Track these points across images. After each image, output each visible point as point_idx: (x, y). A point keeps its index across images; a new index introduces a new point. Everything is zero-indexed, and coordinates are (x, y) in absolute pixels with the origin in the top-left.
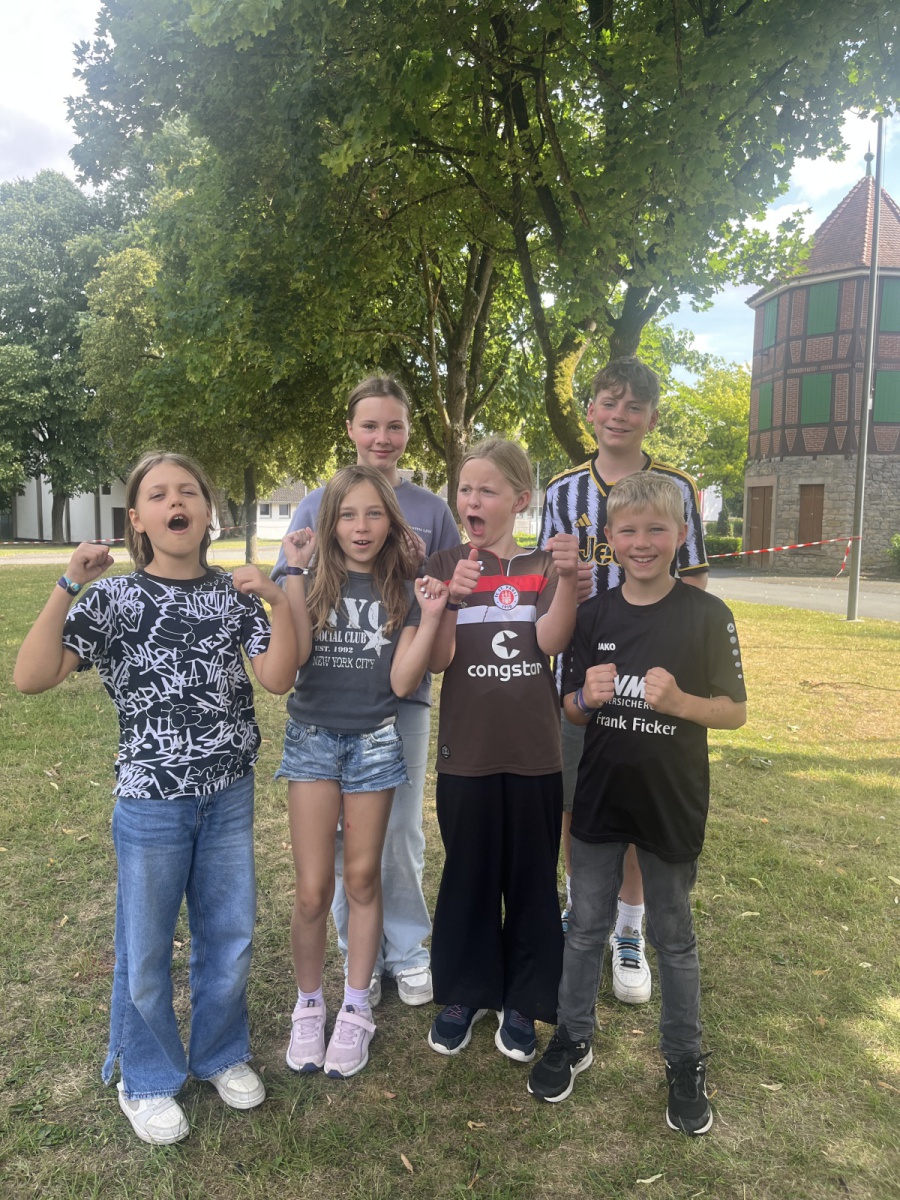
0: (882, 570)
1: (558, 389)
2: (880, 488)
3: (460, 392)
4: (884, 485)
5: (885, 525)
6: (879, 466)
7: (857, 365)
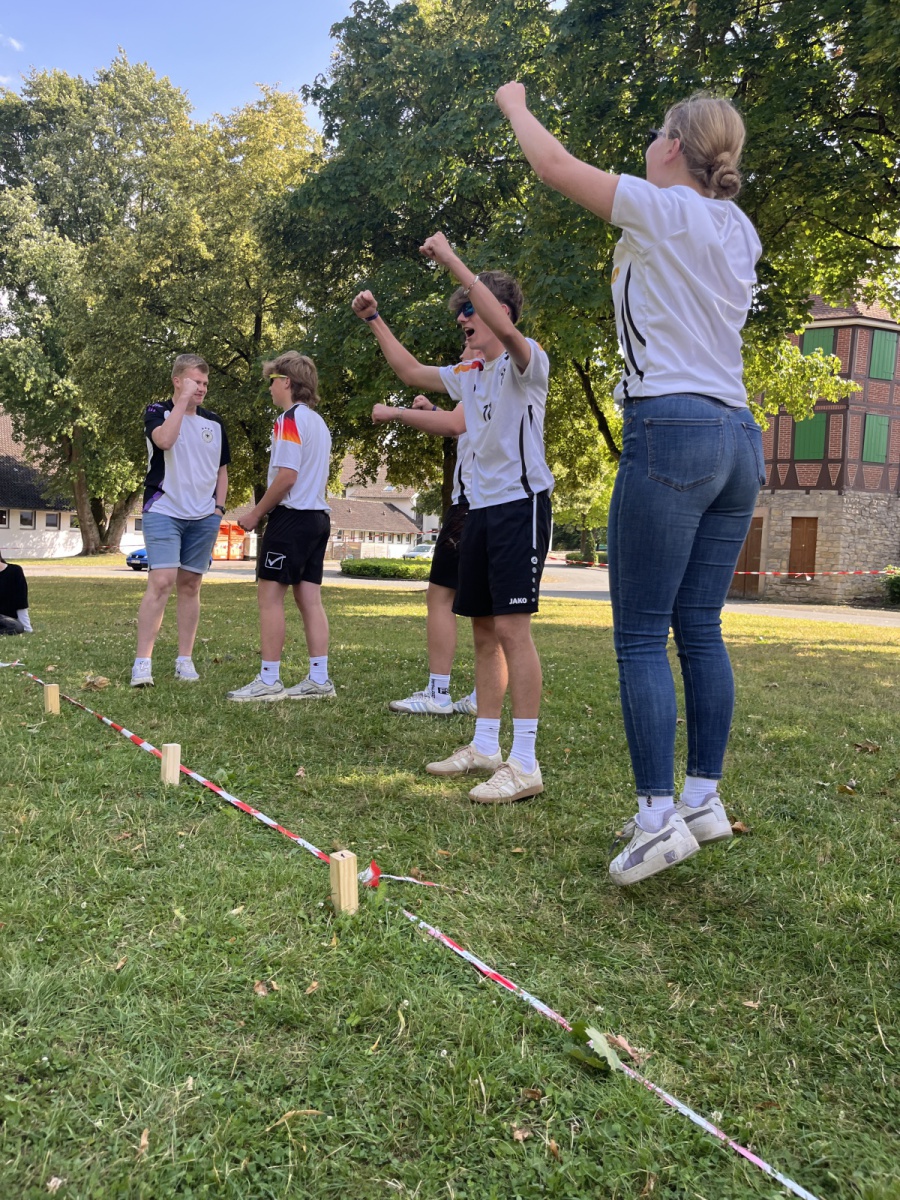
2: (867, 523)
6: (867, 502)
7: (851, 407)
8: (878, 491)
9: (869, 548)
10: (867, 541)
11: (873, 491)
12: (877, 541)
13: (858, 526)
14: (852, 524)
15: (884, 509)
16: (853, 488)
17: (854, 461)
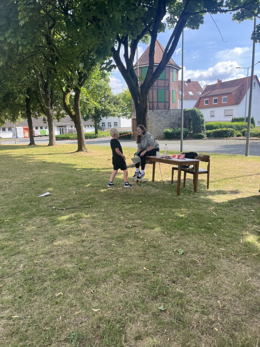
0: (162, 138)
1: (66, 101)
2: (161, 118)
3: (49, 99)
4: (162, 117)
5: (162, 127)
6: (160, 112)
7: (154, 88)
8: (163, 109)
9: (162, 124)
10: (161, 123)
11: (162, 109)
12: (164, 122)
13: (158, 119)
14: (156, 119)
15: (165, 114)
16: (156, 109)
17: (156, 102)
